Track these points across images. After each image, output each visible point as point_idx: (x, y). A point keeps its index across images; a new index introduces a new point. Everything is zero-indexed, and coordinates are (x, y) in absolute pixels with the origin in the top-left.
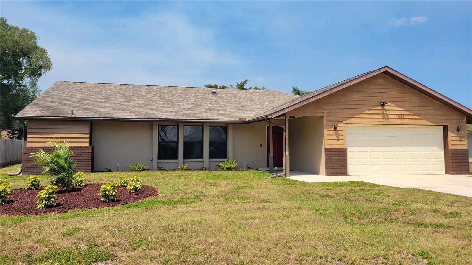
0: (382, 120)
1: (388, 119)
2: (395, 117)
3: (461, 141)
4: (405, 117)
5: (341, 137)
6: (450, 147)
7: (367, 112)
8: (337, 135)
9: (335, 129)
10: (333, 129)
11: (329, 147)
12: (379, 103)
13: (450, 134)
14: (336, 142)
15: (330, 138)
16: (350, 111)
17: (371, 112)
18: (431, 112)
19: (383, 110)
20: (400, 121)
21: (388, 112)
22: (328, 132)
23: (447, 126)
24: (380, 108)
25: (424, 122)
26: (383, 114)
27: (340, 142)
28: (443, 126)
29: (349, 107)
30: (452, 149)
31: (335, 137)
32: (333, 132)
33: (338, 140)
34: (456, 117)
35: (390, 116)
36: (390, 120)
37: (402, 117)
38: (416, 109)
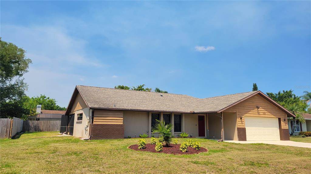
0: (258, 115)
1: (260, 114)
2: (262, 113)
3: (286, 125)
4: (266, 114)
5: (243, 123)
6: (282, 128)
7: (252, 111)
8: (242, 121)
9: (241, 118)
10: (240, 118)
11: (239, 127)
12: (256, 107)
13: (282, 122)
14: (241, 125)
15: (239, 122)
16: (246, 110)
17: (254, 111)
18: (275, 112)
19: (258, 110)
20: (264, 116)
21: (260, 111)
22: (238, 120)
23: (280, 118)
24: (257, 109)
25: (273, 116)
26: (258, 112)
27: (243, 125)
28: (279, 118)
29: (245, 108)
30: (283, 129)
31: (241, 123)
32: (240, 120)
33: (242, 124)
34: (283, 114)
35: (260, 113)
36: (261, 115)
37: (264, 114)
38: (269, 110)
